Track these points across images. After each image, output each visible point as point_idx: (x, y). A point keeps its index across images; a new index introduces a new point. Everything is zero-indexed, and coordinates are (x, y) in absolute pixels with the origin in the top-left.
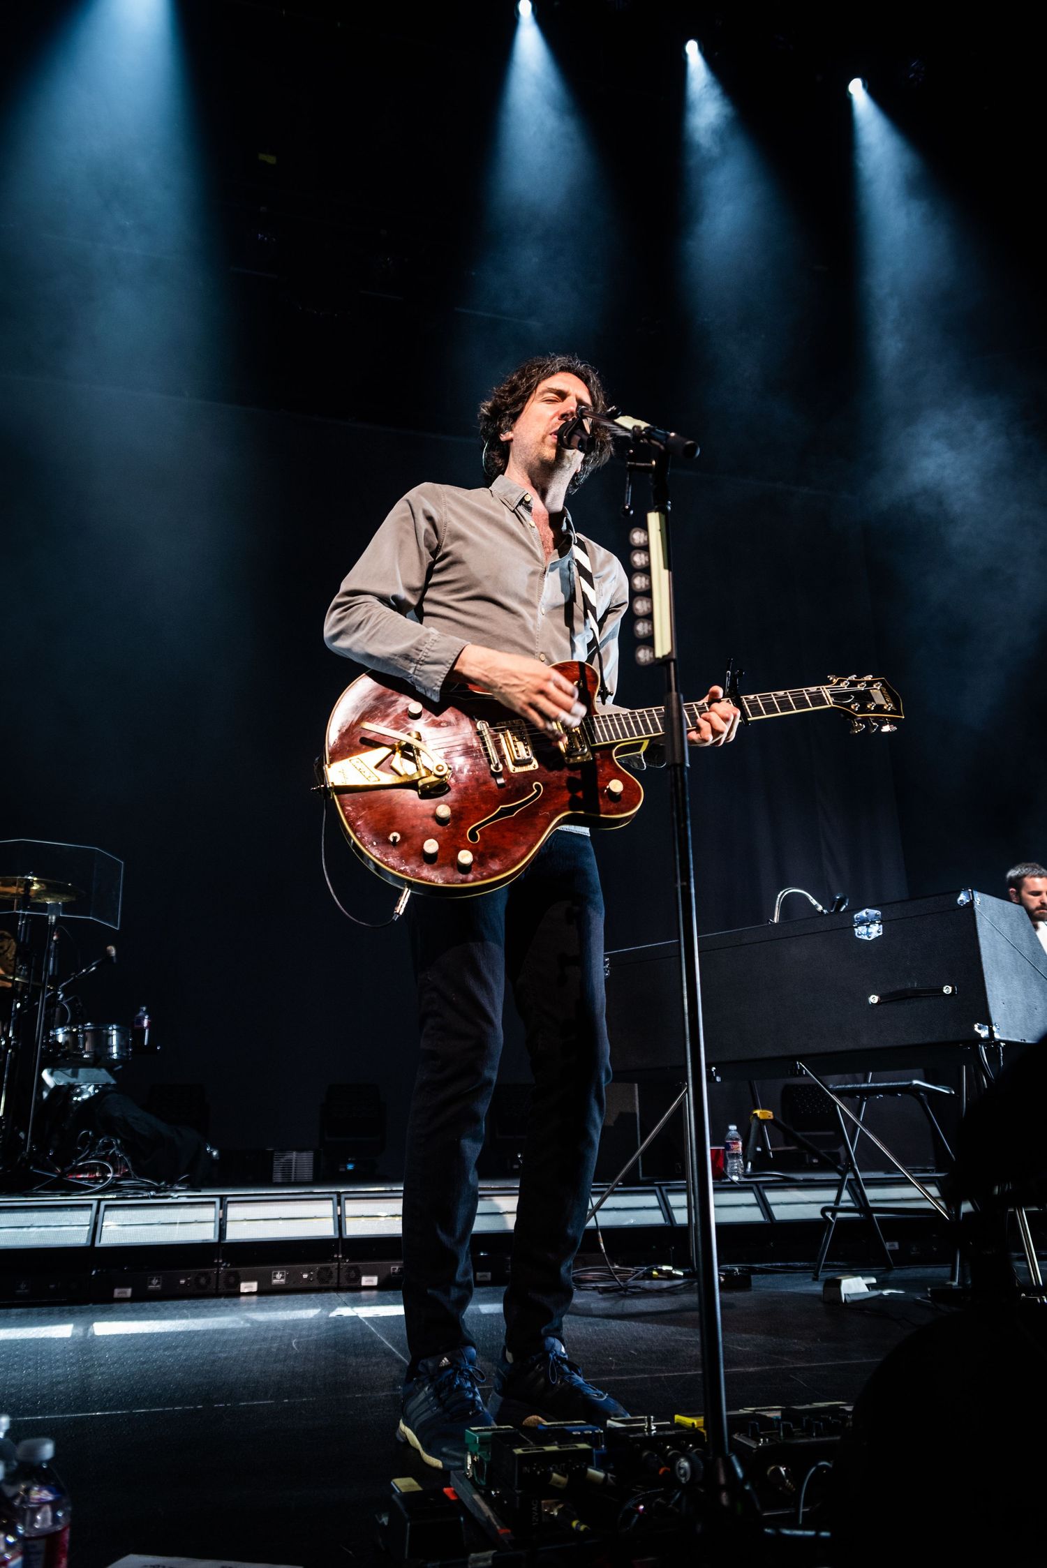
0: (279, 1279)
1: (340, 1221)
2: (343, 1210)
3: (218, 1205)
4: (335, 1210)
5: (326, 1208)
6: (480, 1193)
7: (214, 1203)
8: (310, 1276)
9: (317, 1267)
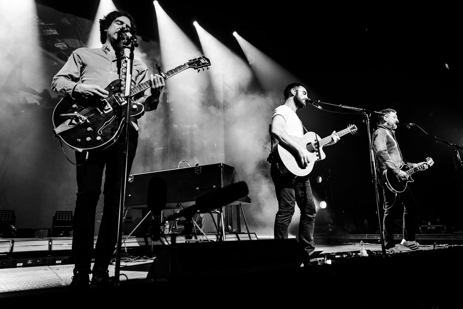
0: (30, 262)
1: (50, 246)
2: (52, 243)
3: (11, 242)
4: (49, 243)
5: (46, 243)
6: (94, 238)
7: (10, 241)
8: (40, 261)
9: (42, 258)
